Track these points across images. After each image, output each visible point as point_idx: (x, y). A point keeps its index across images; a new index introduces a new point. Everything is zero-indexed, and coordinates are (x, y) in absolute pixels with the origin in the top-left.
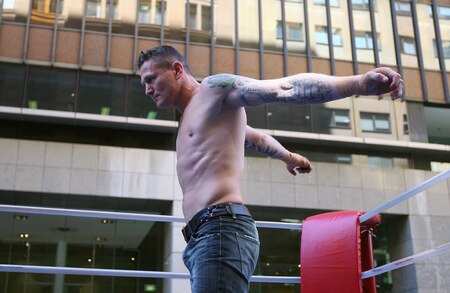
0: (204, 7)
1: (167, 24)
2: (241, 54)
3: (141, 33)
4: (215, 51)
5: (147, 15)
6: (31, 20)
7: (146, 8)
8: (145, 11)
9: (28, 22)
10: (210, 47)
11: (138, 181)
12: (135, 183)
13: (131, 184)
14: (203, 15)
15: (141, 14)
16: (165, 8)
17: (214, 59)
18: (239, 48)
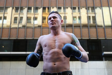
0: (93, 17)
1: (82, 23)
2: (106, 29)
3: (74, 27)
4: (98, 30)
5: (76, 21)
6: (42, 26)
7: (75, 19)
8: (75, 20)
9: (42, 27)
10: (96, 28)
11: (78, 71)
12: (77, 72)
13: (76, 72)
14: (93, 19)
15: (74, 21)
16: (81, 18)
17: (98, 32)
18: (105, 28)
